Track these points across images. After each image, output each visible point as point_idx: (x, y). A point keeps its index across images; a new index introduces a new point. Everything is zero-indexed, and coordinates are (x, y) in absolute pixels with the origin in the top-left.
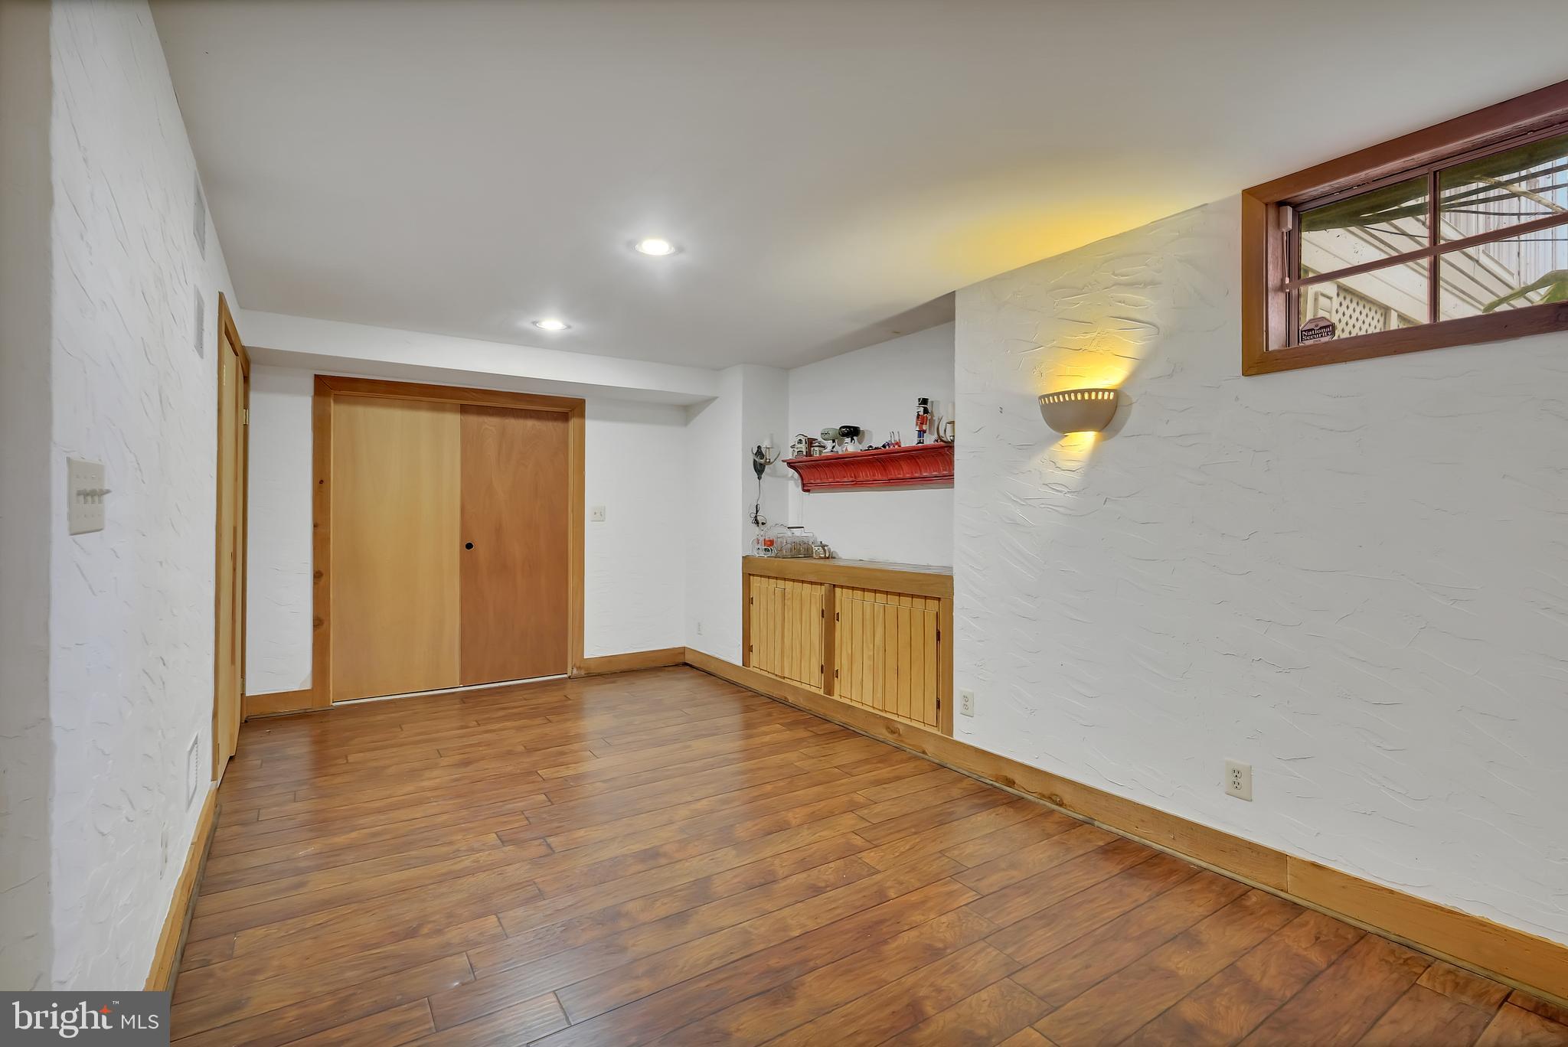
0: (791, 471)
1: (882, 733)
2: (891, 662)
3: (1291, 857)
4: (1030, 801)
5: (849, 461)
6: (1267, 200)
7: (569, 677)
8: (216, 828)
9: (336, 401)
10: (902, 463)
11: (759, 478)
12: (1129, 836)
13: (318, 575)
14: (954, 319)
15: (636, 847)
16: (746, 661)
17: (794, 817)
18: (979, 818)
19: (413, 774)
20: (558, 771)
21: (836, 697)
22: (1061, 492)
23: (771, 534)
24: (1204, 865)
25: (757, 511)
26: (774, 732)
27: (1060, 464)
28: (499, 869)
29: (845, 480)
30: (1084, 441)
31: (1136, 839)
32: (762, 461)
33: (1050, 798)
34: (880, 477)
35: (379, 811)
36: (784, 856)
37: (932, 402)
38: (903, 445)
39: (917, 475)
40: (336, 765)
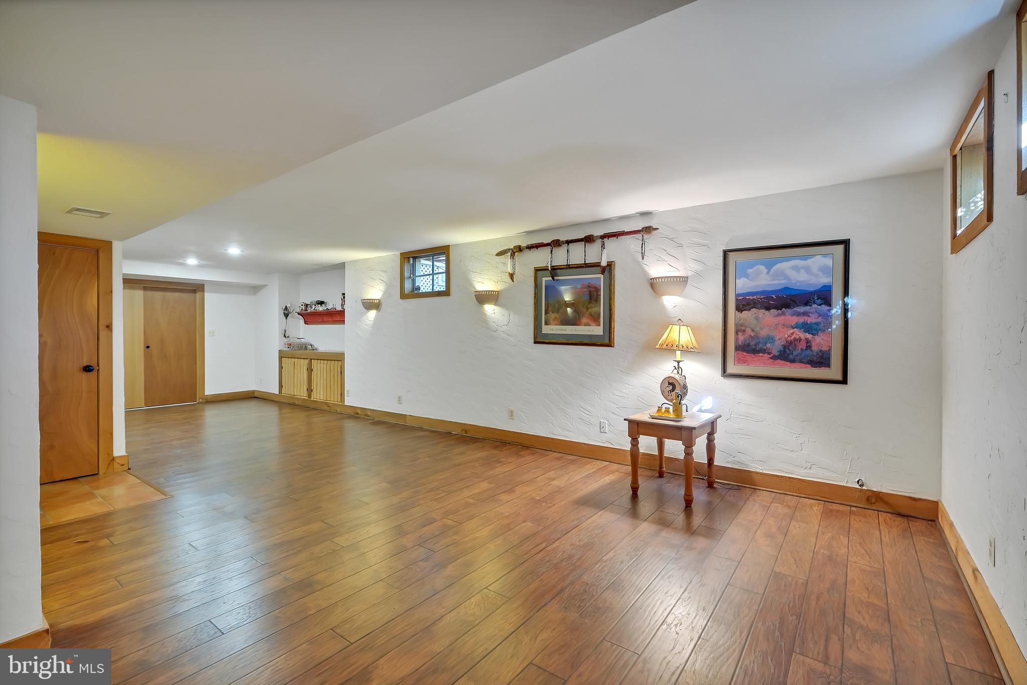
0: (300, 316)
2: (328, 384)
5: (321, 314)
7: (198, 403)
10: (334, 315)
11: (286, 319)
16: (280, 391)
21: (312, 399)
25: (285, 332)
27: (368, 320)
29: (319, 320)
30: (372, 314)
32: (287, 312)
38: (337, 309)
39: (336, 320)
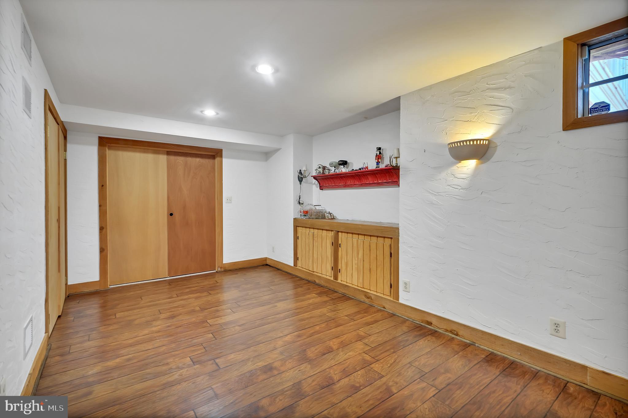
0: (314, 181)
1: (363, 298)
2: (367, 266)
3: (590, 368)
4: (440, 333)
5: (343, 176)
6: (578, 42)
7: (217, 272)
8: (47, 358)
9: (109, 149)
10: (369, 177)
11: (301, 184)
12: (495, 352)
13: (101, 229)
14: (399, 109)
15: (261, 364)
16: (295, 264)
17: (334, 344)
18: (421, 343)
19: (148, 323)
20: (217, 321)
21: (339, 281)
22: (457, 189)
23: (307, 208)
24: (539, 368)
25: (300, 198)
26: (313, 298)
27: (457, 176)
28: (193, 380)
29: (341, 184)
30: (470, 165)
31: (499, 353)
32: (302, 176)
33: (451, 332)
34: (358, 183)
35: (131, 345)
36: (335, 367)
37: (383, 149)
39: (376, 182)
40: (110, 319)
